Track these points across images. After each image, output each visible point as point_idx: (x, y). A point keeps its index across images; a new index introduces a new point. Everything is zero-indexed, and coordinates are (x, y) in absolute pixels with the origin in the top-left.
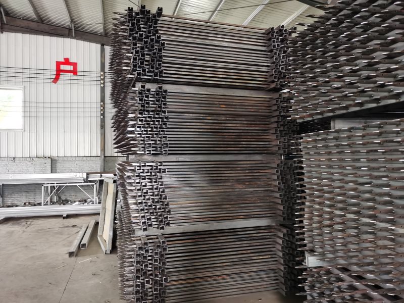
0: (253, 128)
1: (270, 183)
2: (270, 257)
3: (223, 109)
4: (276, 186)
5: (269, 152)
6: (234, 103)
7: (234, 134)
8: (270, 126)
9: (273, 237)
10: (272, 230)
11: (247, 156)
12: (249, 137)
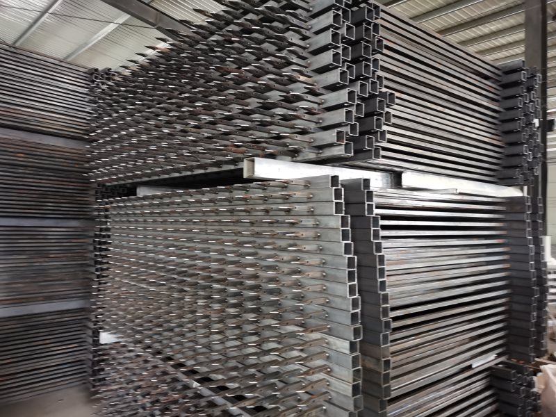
0: (66, 187)
1: (86, 255)
2: (76, 345)
3: (21, 159)
4: (91, 259)
5: (88, 217)
6: (38, 153)
7: (37, 192)
8: (89, 185)
9: (84, 321)
10: (83, 313)
11: (59, 221)
12: (58, 197)
